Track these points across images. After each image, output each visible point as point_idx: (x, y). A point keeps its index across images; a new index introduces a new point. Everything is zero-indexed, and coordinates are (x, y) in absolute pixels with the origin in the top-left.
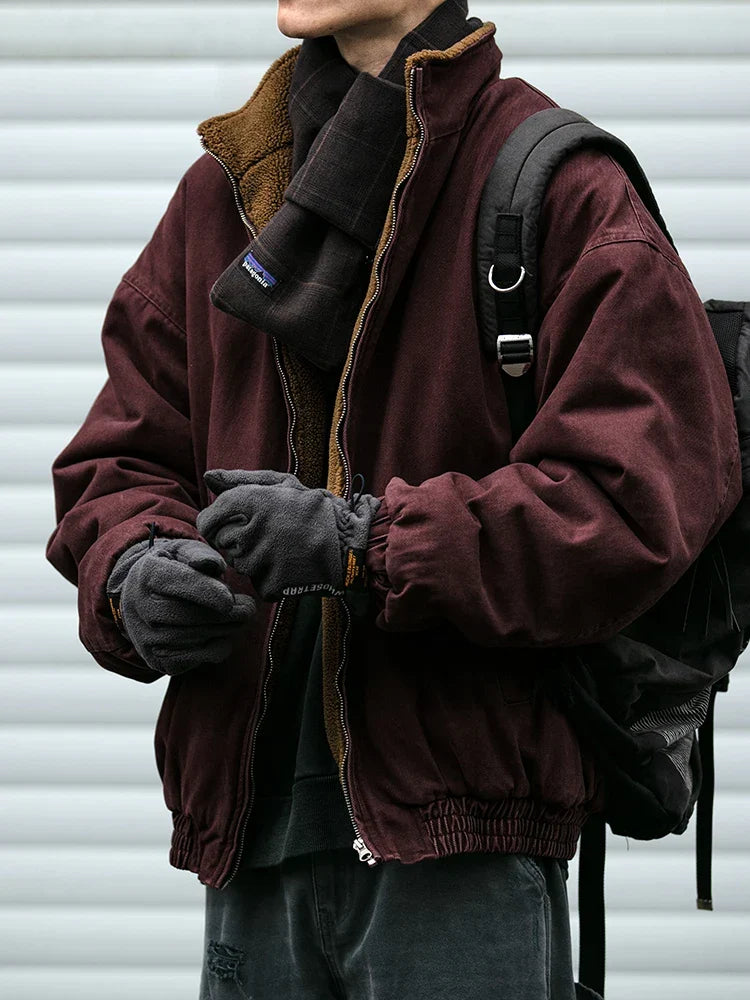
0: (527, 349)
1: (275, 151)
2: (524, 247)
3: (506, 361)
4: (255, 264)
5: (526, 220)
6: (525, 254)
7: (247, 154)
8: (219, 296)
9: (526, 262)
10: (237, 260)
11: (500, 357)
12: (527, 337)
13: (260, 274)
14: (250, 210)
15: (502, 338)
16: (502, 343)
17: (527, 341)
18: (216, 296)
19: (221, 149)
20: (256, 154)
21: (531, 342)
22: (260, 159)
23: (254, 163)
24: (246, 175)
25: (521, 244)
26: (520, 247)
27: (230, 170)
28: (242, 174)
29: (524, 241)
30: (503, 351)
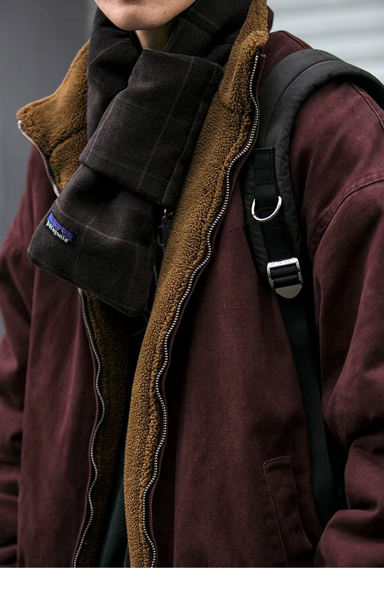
0: (295, 272)
1: (79, 131)
2: (278, 177)
3: (278, 285)
4: (55, 222)
5: (277, 152)
6: (280, 183)
7: (55, 134)
8: (34, 254)
9: (281, 191)
10: (43, 220)
11: (271, 281)
12: (294, 260)
13: (59, 231)
14: (60, 181)
15: (270, 265)
16: (271, 269)
17: (294, 264)
18: (32, 255)
19: (33, 131)
20: (63, 133)
21: (298, 264)
22: (66, 138)
23: (61, 141)
24: (54, 152)
25: (275, 174)
26: (276, 178)
27: (41, 149)
28: (51, 152)
29: (278, 172)
30: (273, 277)
